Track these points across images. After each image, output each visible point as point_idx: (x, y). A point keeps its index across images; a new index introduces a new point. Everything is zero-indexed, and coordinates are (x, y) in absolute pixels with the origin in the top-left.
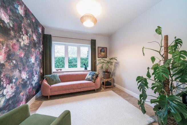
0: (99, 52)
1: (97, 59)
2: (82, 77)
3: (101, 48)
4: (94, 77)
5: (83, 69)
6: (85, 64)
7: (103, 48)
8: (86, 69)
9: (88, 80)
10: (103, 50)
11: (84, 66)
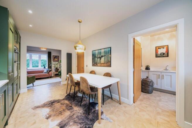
0: (54, 58)
1: (52, 62)
2: (42, 72)
3: (55, 56)
4: (49, 71)
5: (43, 68)
6: (44, 65)
7: (56, 56)
8: (45, 68)
9: (45, 73)
10: (56, 57)
11: (44, 66)
